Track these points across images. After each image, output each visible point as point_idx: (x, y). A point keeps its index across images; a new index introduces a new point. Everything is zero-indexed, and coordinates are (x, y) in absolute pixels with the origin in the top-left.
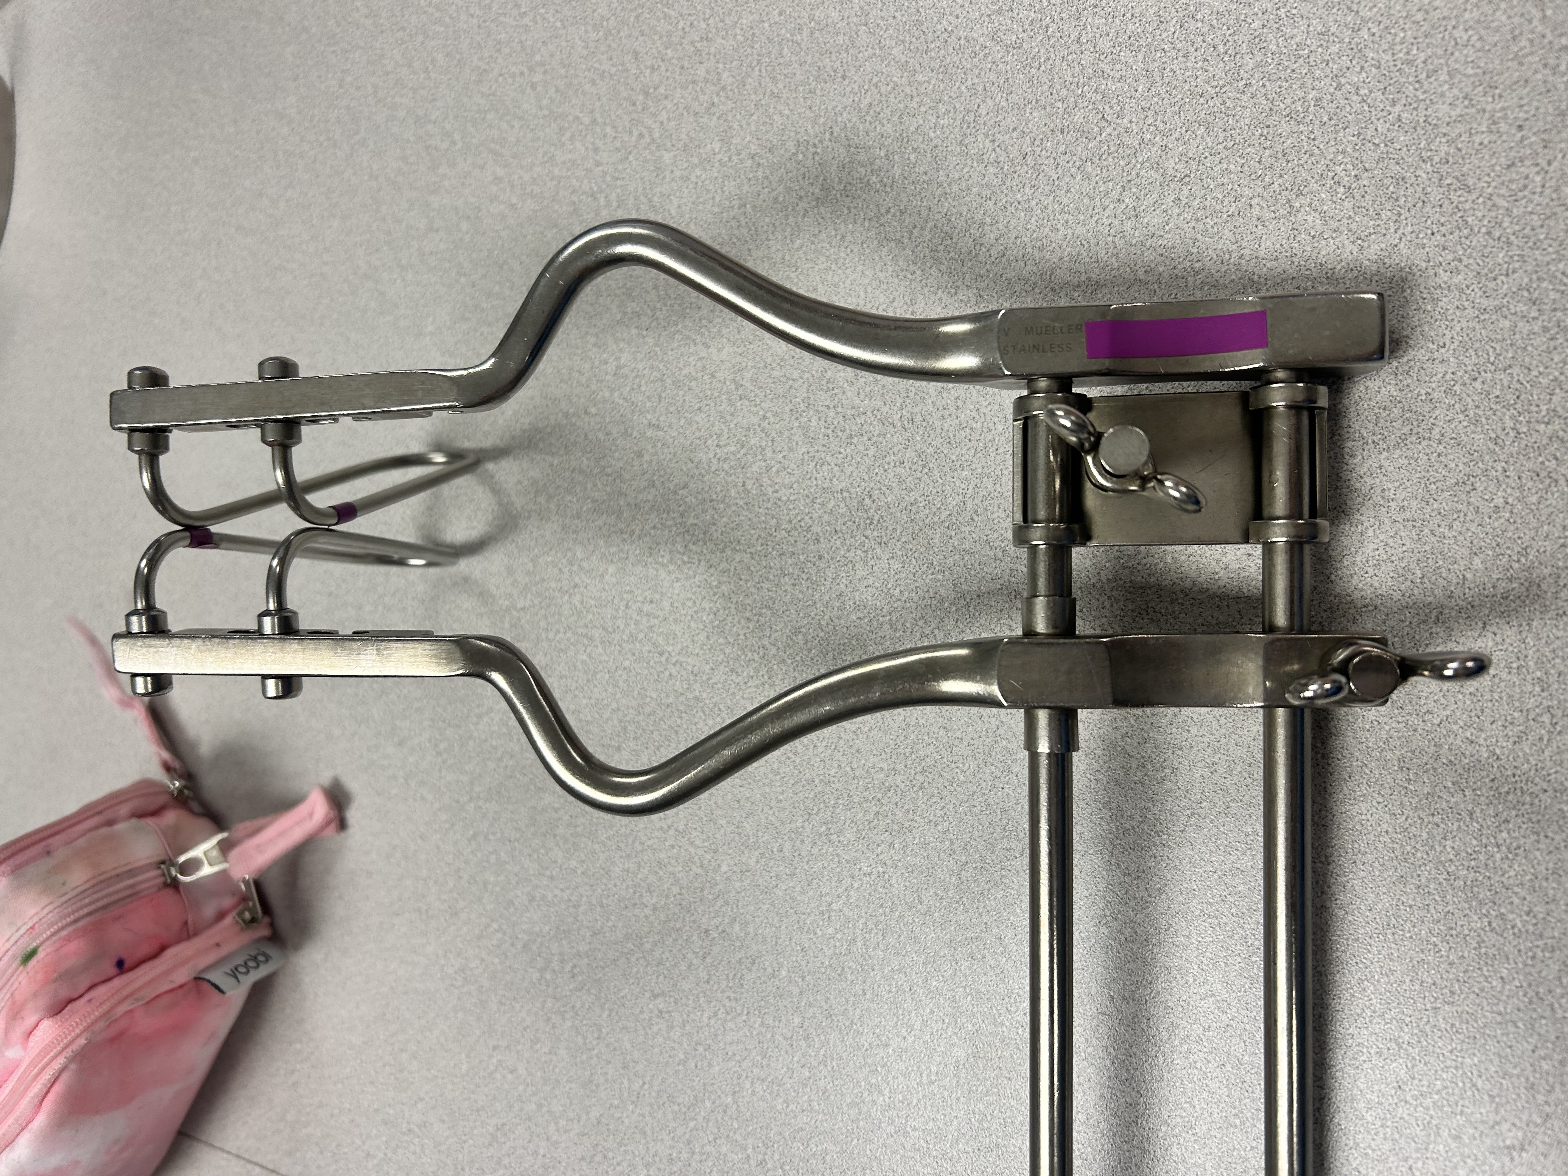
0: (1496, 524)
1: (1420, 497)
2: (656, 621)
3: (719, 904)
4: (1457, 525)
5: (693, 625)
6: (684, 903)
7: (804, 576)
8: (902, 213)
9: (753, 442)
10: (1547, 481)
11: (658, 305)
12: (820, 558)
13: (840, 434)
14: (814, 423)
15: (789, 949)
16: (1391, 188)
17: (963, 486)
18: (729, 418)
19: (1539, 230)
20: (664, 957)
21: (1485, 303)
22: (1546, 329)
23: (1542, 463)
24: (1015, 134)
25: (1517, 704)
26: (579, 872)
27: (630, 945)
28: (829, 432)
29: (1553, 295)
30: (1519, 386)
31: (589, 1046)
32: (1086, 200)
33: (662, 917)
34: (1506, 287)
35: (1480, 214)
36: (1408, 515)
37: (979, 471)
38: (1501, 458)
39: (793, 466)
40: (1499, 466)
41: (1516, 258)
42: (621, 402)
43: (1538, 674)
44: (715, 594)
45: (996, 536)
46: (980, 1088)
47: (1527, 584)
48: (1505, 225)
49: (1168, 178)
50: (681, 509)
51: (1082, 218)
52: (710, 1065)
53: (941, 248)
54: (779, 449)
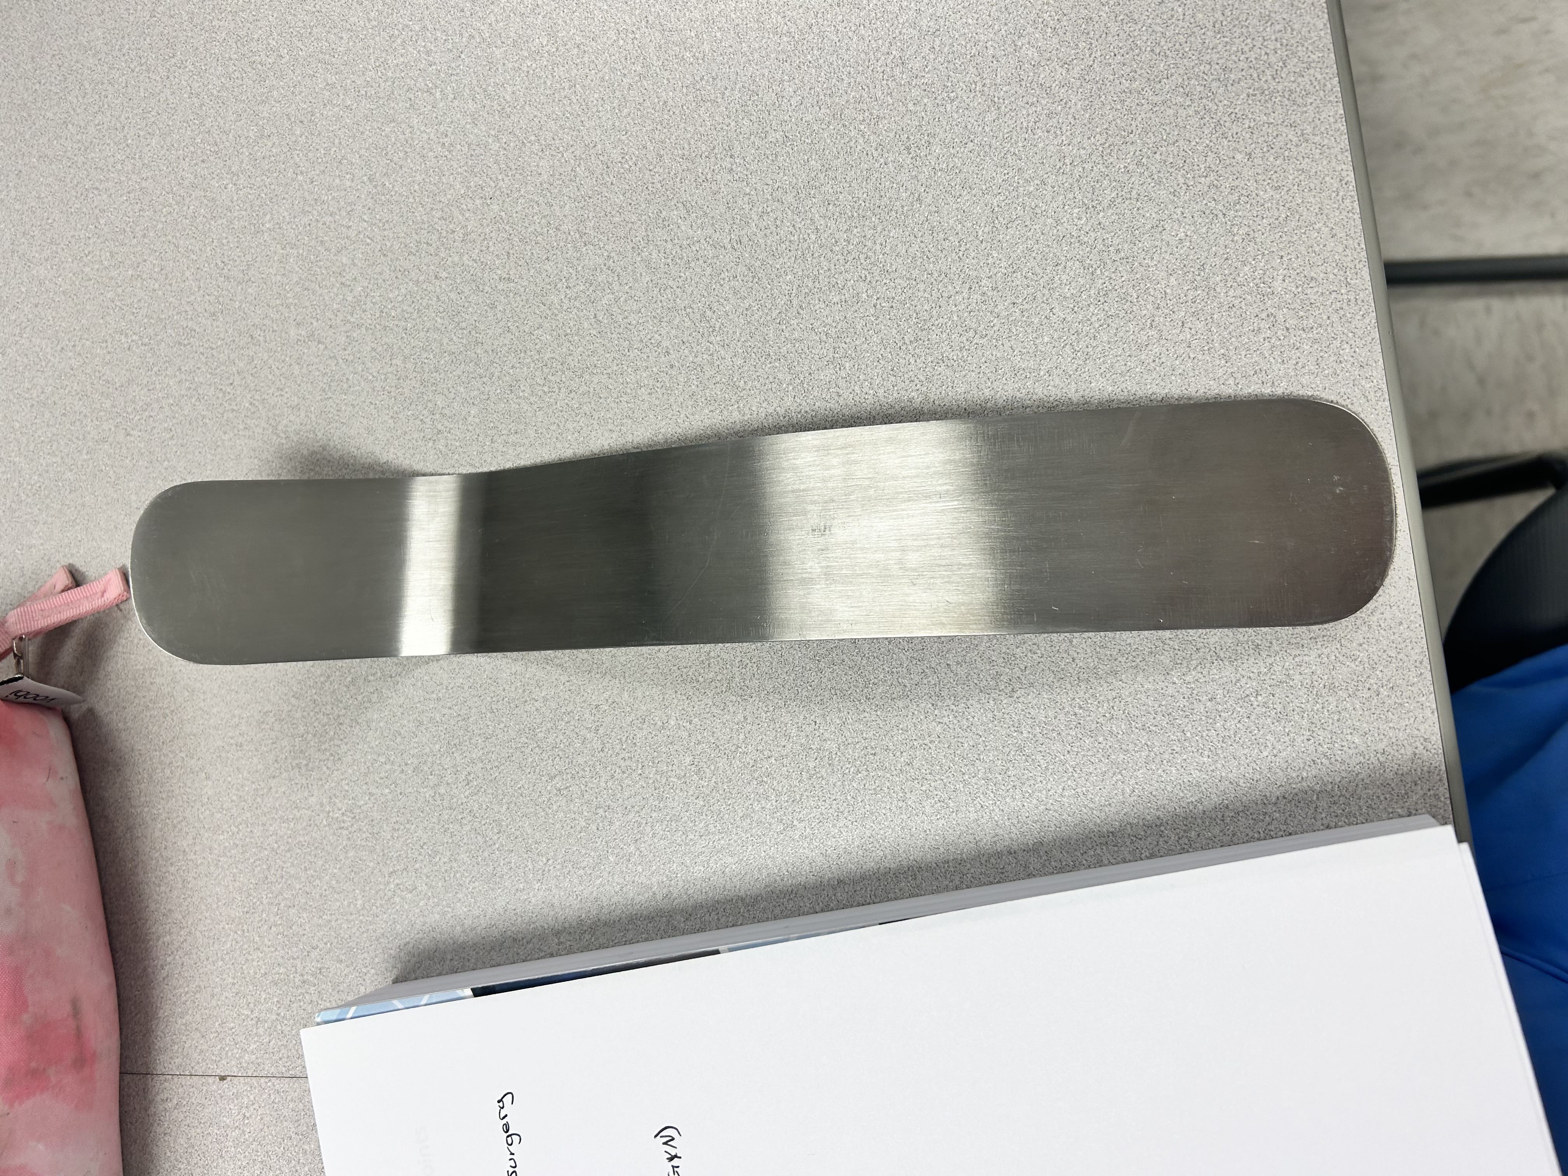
0: (1182, 251)
1: (1129, 241)
2: (522, 449)
3: (607, 680)
4: (1156, 256)
5: (559, 445)
6: (573, 688)
7: (658, 385)
8: (714, 79)
9: (600, 279)
10: (1211, 216)
11: (500, 177)
12: (672, 366)
13: (679, 261)
14: (654, 255)
15: (675, 701)
16: (1083, 26)
17: (788, 288)
18: (576, 262)
19: (1184, 45)
20: (558, 740)
21: (1156, 99)
22: (1197, 112)
23: (1206, 204)
24: (801, 11)
25: (1211, 375)
26: (466, 687)
27: (524, 739)
28: (669, 261)
29: (1199, 88)
30: (1184, 154)
31: (491, 842)
32: (863, 55)
33: (553, 705)
34: (1167, 86)
35: (1145, 38)
36: (1122, 254)
37: (800, 273)
38: (1179, 205)
39: (639, 294)
40: (1179, 211)
41: (1172, 66)
42: (470, 263)
43: (1222, 351)
44: (577, 415)
45: (819, 323)
46: (852, 770)
47: (1207, 290)
48: (1162, 43)
49: (924, 33)
50: (537, 347)
51: (861, 69)
52: (611, 823)
53: (750, 102)
54: (625, 281)
